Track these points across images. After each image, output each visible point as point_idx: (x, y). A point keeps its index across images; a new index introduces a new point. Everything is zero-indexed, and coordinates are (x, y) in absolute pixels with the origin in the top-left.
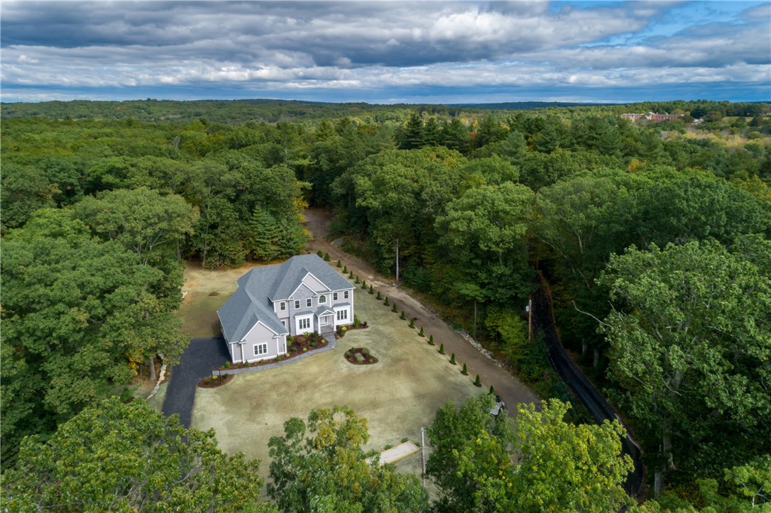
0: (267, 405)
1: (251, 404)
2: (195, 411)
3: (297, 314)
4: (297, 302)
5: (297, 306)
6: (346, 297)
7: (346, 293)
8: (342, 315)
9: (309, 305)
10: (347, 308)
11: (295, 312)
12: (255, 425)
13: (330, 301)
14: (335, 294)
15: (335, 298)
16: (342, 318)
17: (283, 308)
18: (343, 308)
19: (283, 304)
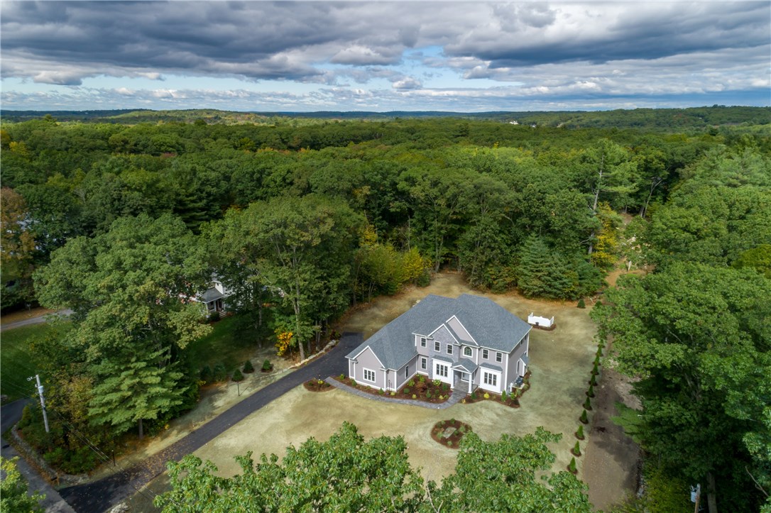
0: (315, 428)
1: (308, 419)
2: (274, 402)
3: (436, 357)
4: (437, 344)
5: (437, 348)
6: (499, 359)
7: (499, 355)
8: (490, 379)
9: (450, 351)
10: (498, 374)
11: (435, 354)
12: (285, 438)
13: (476, 357)
14: (486, 352)
15: (485, 356)
16: (490, 383)
17: (423, 344)
18: (493, 372)
19: (423, 340)
